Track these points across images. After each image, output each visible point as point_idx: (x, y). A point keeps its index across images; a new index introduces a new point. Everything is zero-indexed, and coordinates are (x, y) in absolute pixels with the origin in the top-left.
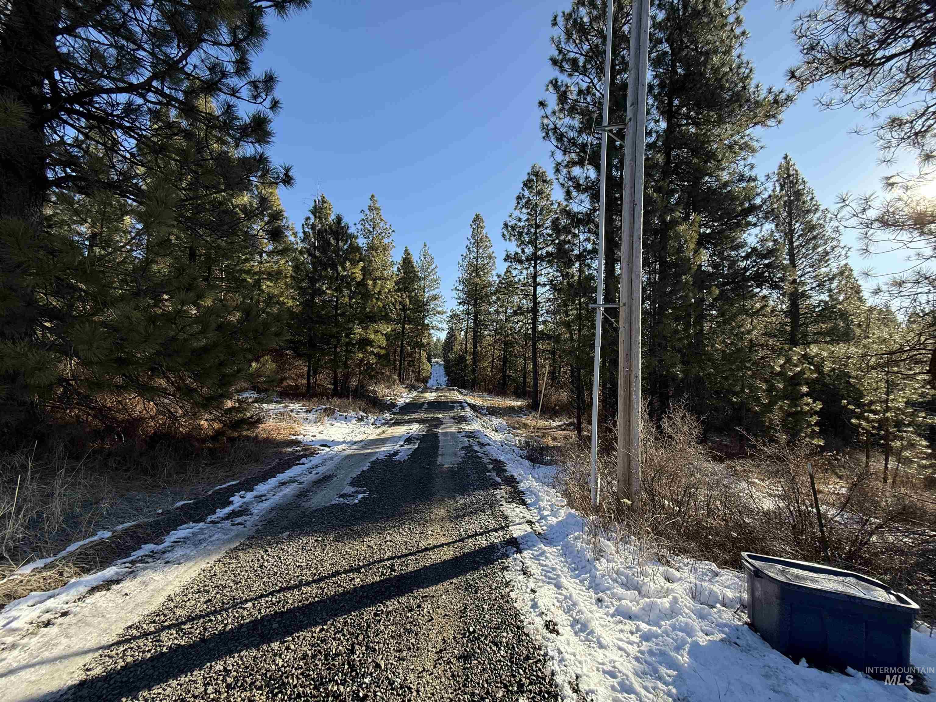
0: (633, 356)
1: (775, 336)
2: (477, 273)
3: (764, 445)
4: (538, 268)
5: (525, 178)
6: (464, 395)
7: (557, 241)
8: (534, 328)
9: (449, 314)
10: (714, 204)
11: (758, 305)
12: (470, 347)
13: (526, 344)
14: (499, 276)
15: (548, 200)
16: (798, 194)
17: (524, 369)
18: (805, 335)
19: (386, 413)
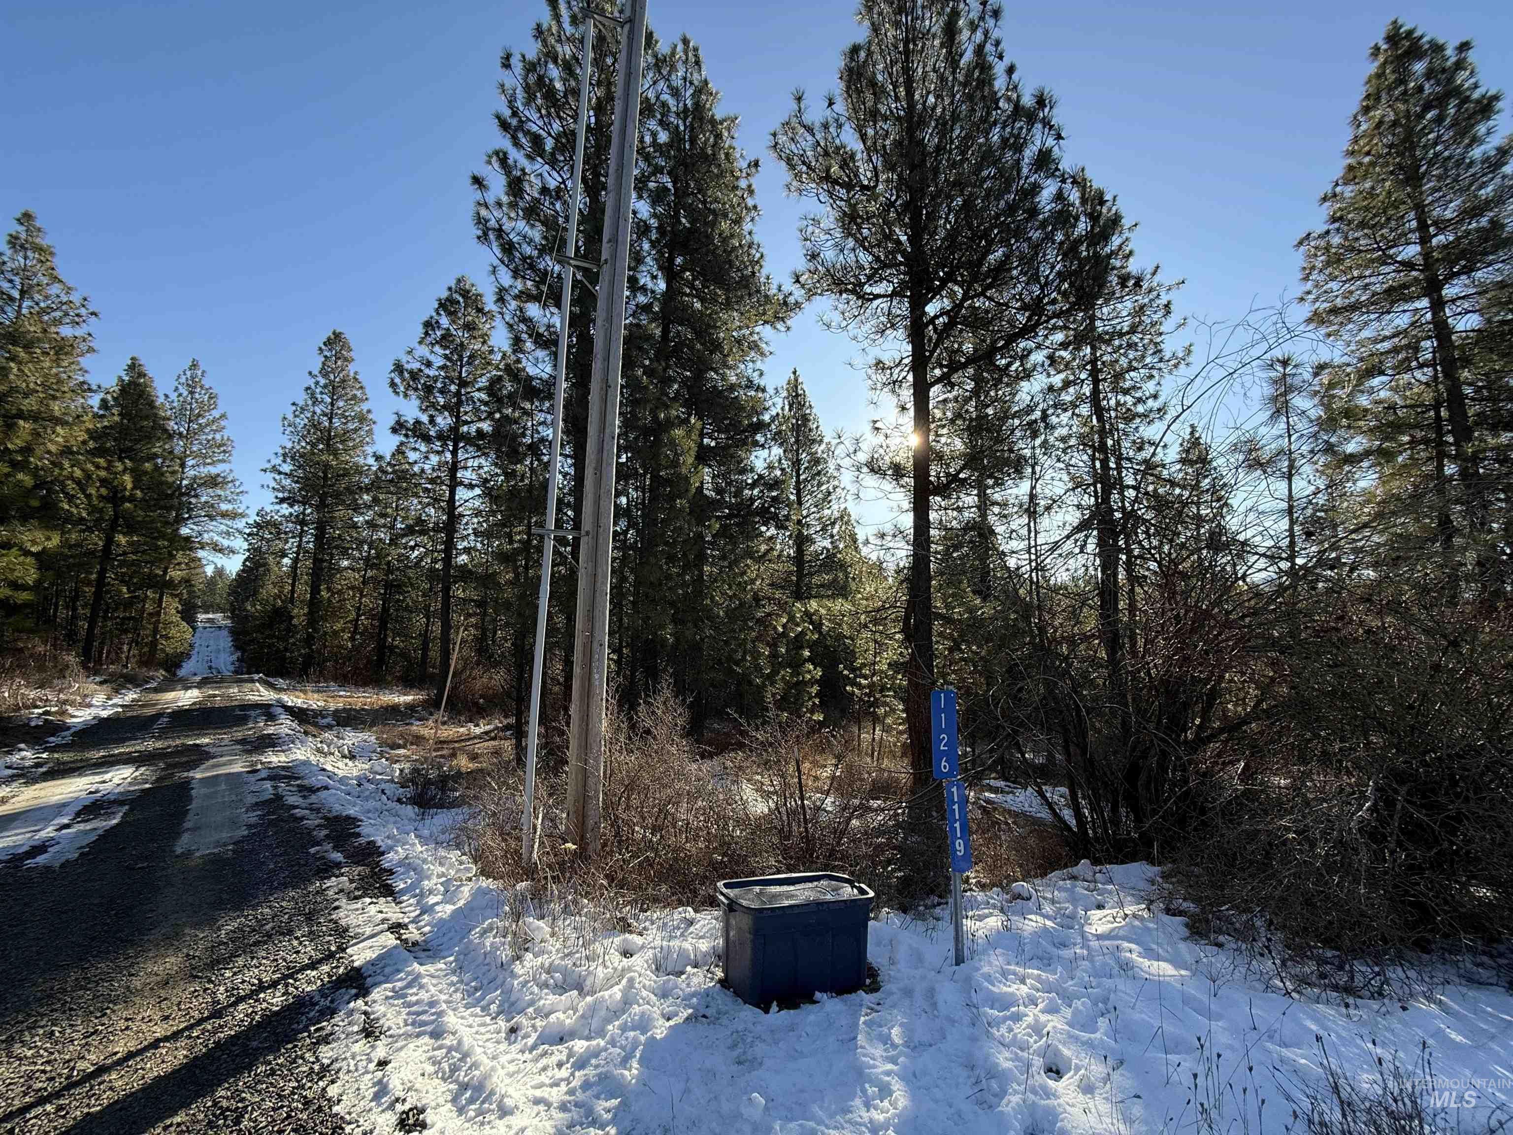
0: (596, 612)
1: (782, 588)
2: (328, 445)
3: (757, 729)
4: (461, 455)
5: (445, 294)
6: (280, 690)
7: (497, 416)
8: (448, 560)
9: (253, 518)
10: (718, 410)
11: (763, 548)
12: (303, 589)
13: (431, 589)
14: (378, 458)
15: (484, 343)
16: (805, 419)
17: (425, 636)
18: (809, 588)
19: (20, 750)
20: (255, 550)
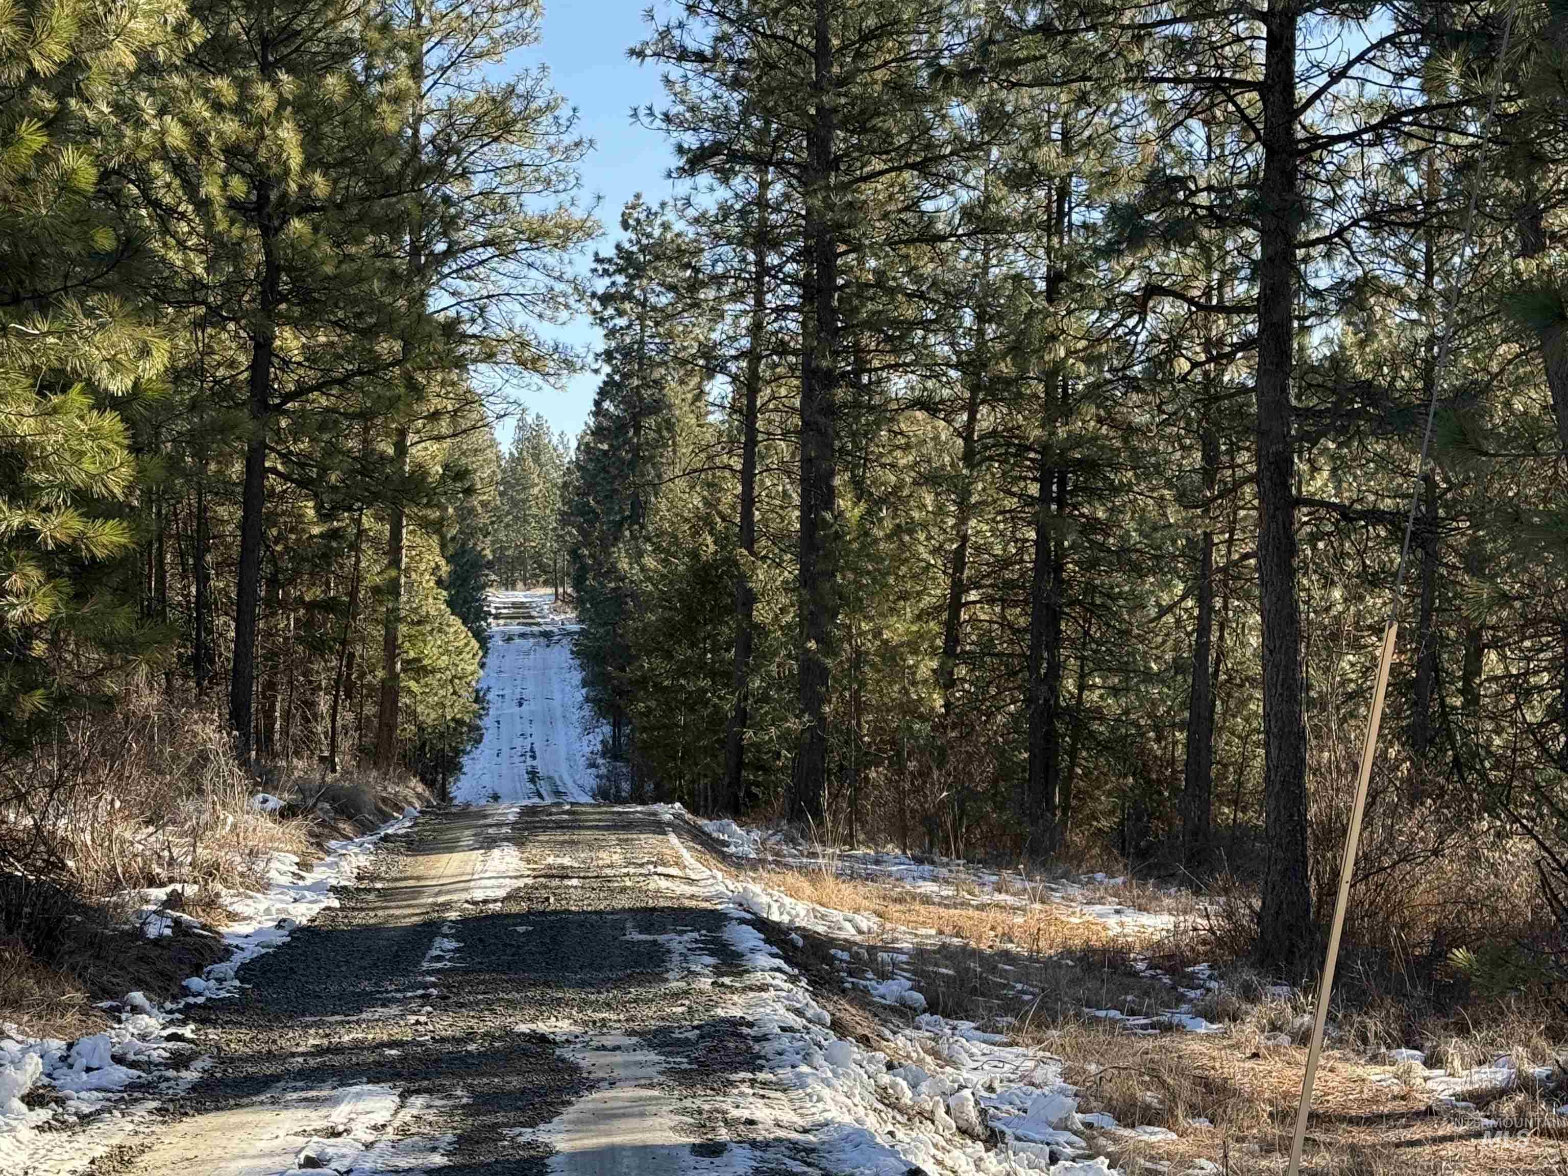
8: (1274, 346)
12: (778, 492)
19: (136, 1010)
20: (627, 352)
